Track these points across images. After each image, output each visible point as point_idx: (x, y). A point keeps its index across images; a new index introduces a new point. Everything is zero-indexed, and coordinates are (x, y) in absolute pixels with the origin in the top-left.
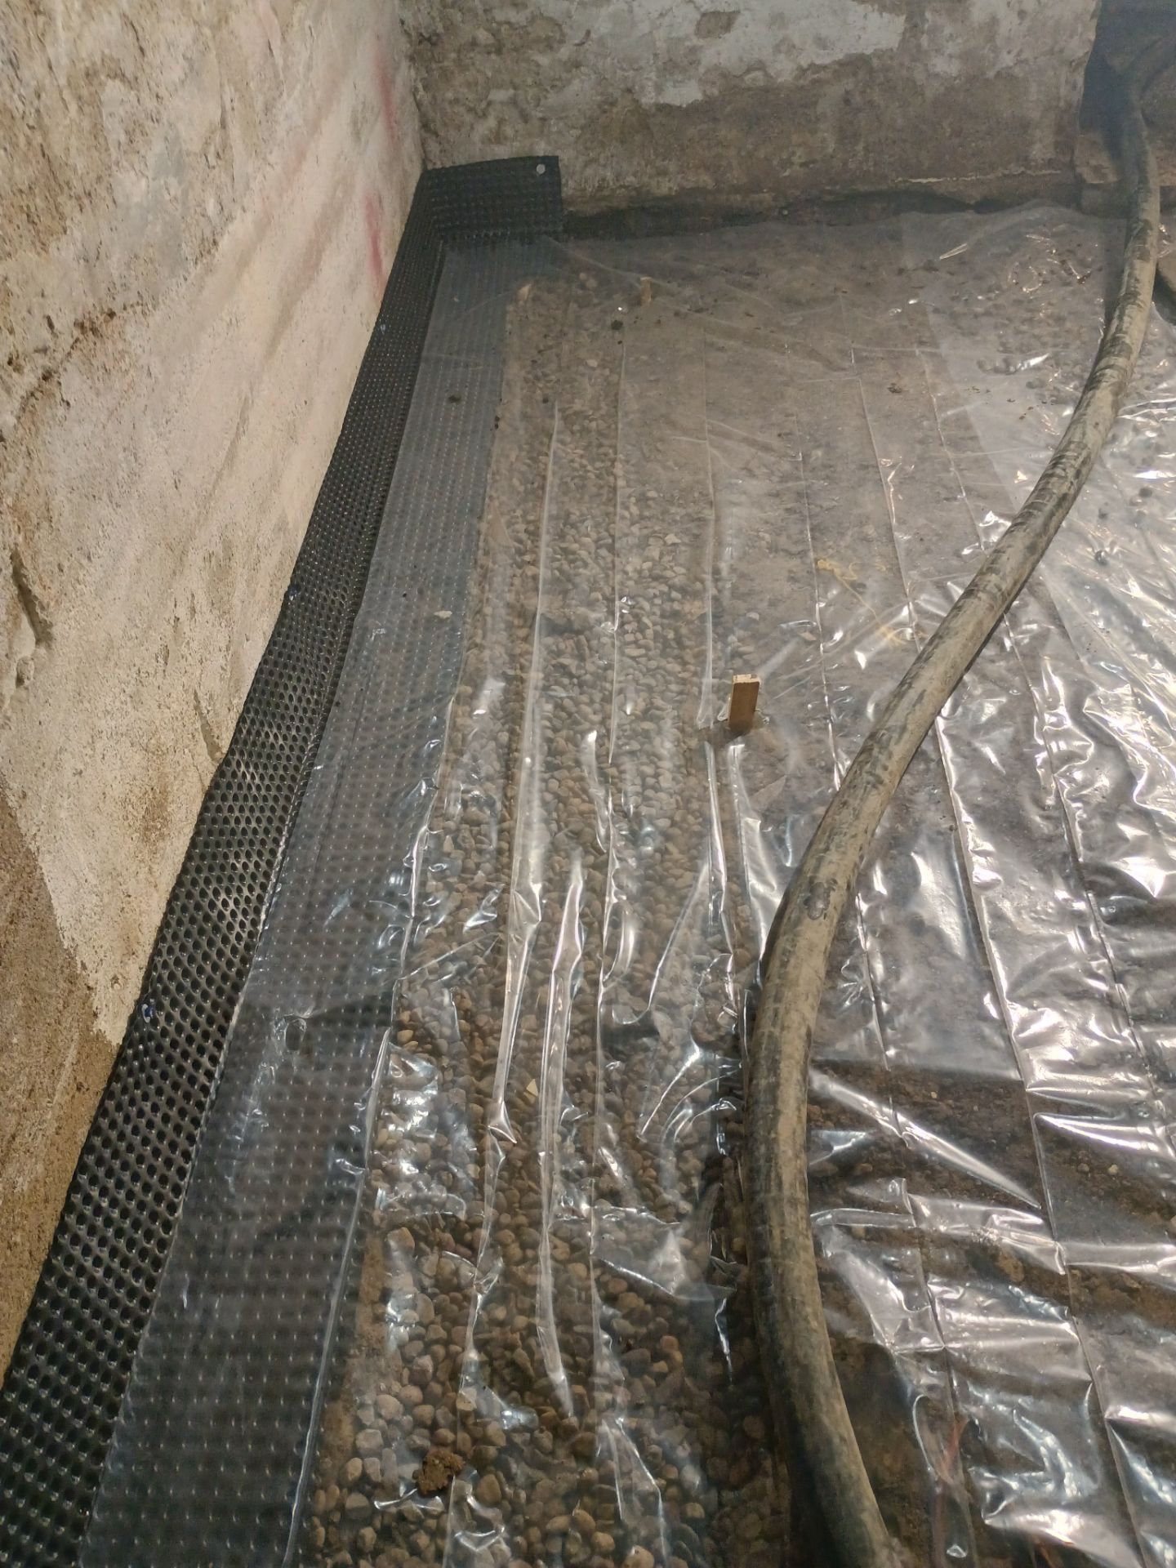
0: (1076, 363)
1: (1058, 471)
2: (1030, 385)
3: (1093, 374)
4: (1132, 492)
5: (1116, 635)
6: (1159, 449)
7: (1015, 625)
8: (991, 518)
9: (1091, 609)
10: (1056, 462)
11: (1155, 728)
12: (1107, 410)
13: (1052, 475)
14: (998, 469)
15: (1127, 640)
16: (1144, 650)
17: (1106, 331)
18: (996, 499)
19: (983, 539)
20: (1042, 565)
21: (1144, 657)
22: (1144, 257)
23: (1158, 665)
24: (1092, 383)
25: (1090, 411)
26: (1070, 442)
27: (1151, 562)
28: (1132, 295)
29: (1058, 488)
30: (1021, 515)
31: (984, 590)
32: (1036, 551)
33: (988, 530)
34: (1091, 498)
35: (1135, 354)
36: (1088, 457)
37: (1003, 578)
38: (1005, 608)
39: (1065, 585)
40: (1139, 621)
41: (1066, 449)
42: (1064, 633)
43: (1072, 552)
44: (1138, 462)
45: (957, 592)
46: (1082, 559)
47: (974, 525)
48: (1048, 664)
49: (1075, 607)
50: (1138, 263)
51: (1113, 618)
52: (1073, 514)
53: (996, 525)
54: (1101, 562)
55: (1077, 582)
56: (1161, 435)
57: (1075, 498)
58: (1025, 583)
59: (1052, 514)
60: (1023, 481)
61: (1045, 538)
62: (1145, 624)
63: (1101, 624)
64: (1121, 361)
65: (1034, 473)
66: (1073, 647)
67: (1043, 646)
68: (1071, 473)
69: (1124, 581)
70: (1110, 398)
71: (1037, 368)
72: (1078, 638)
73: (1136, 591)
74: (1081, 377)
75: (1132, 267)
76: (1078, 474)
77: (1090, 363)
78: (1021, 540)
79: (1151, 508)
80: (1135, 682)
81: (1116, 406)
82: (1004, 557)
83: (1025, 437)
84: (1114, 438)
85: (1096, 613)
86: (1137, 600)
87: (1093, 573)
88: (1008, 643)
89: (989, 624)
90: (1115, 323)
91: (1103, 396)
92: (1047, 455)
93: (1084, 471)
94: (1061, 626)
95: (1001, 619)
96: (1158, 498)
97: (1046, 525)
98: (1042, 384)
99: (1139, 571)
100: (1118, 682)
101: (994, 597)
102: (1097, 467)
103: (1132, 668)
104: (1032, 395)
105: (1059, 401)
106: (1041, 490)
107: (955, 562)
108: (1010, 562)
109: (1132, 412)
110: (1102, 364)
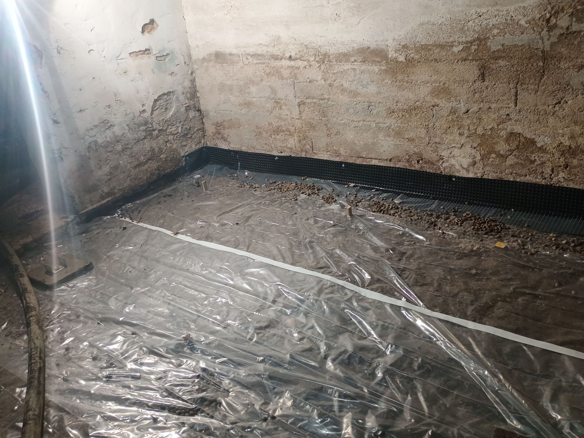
0: (19, 320)
1: (33, 361)
2: (6, 336)
3: (26, 321)
4: (63, 351)
5: (85, 402)
6: (64, 332)
7: (49, 423)
8: (18, 390)
9: (72, 398)
10: (30, 358)
11: (116, 423)
12: (38, 331)
13: (31, 364)
14: (11, 371)
15: (90, 400)
16: (97, 400)
17: (23, 304)
18: (17, 382)
19: (20, 399)
20: (47, 395)
21: (98, 402)
22: (22, 276)
23: (104, 402)
24: (28, 325)
25: (32, 335)
26: (31, 349)
27: (81, 370)
28: (25, 290)
29: (36, 367)
30: (28, 384)
31: (30, 420)
32: (41, 391)
33: (20, 395)
34: (51, 362)
35: (37, 307)
36: (41, 350)
37: (35, 410)
38: (42, 418)
39: (58, 396)
40: (90, 392)
41: (31, 352)
42: (68, 413)
43: (54, 383)
44: (59, 340)
45: (21, 425)
46: (59, 384)
47: (13, 397)
48: (68, 428)
49: (66, 402)
50: (21, 279)
51: (81, 396)
52: (47, 371)
53: (22, 391)
54: (65, 380)
55: (62, 392)
56: (62, 327)
57: (44, 365)
58: (44, 405)
59: (39, 377)
60: (24, 372)
61: (42, 387)
62: (92, 392)
63: (78, 401)
64: (34, 313)
65: (25, 364)
66: (73, 416)
67: (63, 422)
68: (37, 359)
69: (77, 382)
70: (37, 327)
71: (5, 329)
72: (73, 411)
73: (83, 382)
74: (23, 323)
75: (19, 281)
76: (40, 358)
77: (24, 317)
78: (33, 394)
79: (72, 353)
80: (100, 413)
81: (41, 328)
82: (31, 403)
83: (15, 354)
84: (47, 337)
85: (74, 398)
86: (85, 386)
87: (65, 386)
88: (51, 430)
89: (38, 430)
90: (24, 302)
91: (34, 327)
92: (26, 356)
93: (42, 355)
94: (65, 411)
95: (43, 424)
96: (72, 348)
97: (39, 382)
98: (11, 333)
99: (79, 375)
100: (95, 417)
101: (35, 419)
102: (46, 350)
103: (96, 409)
104: (9, 338)
105: (21, 335)
106: (31, 371)
107: (13, 414)
108: (33, 403)
109: (48, 326)
110: (28, 317)
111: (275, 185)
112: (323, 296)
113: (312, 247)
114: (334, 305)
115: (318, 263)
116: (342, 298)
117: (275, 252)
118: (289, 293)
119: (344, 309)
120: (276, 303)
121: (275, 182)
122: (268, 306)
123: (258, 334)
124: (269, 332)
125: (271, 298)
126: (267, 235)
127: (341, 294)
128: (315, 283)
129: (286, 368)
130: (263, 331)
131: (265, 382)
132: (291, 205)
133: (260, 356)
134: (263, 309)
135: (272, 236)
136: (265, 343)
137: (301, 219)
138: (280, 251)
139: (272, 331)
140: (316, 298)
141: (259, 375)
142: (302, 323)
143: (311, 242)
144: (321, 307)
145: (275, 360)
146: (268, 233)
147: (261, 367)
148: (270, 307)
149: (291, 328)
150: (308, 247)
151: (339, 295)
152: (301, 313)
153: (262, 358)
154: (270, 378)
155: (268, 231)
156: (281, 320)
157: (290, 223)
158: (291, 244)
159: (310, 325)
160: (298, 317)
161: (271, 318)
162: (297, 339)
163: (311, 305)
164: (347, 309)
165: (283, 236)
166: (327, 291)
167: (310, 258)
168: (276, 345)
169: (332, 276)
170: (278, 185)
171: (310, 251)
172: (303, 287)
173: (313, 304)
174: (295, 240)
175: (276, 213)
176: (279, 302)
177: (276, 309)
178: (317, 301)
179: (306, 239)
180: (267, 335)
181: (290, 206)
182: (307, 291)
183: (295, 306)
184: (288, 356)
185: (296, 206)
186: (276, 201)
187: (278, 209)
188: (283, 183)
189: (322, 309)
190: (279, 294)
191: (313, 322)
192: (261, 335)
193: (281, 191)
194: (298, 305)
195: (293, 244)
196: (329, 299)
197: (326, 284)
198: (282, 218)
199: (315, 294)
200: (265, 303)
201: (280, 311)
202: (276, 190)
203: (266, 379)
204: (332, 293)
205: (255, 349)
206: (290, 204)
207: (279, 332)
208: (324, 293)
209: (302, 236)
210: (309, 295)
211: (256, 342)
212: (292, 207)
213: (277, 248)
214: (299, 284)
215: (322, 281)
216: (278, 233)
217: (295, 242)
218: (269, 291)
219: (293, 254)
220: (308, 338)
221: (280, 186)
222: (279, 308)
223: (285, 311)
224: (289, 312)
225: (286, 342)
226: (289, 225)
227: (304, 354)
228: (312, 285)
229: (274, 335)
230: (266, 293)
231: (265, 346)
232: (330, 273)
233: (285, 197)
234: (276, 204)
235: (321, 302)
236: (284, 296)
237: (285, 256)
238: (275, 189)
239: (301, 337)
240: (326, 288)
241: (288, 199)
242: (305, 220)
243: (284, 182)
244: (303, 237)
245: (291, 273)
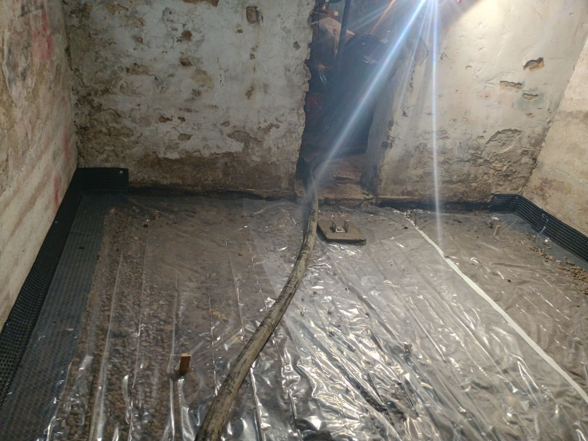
0: (295, 250)
1: (289, 285)
2: (281, 256)
3: (300, 254)
4: (311, 293)
5: (307, 340)
6: (319, 279)
7: (276, 336)
8: (269, 299)
9: (299, 330)
10: (289, 282)
11: (319, 371)
12: (303, 267)
13: (287, 287)
14: (271, 283)
15: (310, 341)
16: (315, 345)
17: (303, 241)
18: (271, 293)
19: (267, 306)
20: (285, 316)
21: (315, 347)
22: (314, 220)
23: (319, 350)
24: (299, 258)
25: (298, 267)
26: (293, 276)
27: (317, 315)
28: (310, 231)
29: (289, 291)
30: (278, 299)
31: (266, 324)
32: (282, 311)
33: (268, 303)
34: (299, 294)
35: (312, 249)
36: (298, 281)
37: (272, 320)
38: (273, 330)
39: (291, 322)
40: (313, 335)
41: (291, 278)
42: (291, 339)
43: (294, 312)
44: (313, 283)
45: (258, 324)
46: (296, 314)
47: (264, 302)
48: (286, 349)
49: (294, 330)
50: (312, 222)
51: (306, 334)
52: (294, 299)
53: (271, 302)
54: (302, 315)
55: (295, 321)
56: (319, 275)
57: (294, 294)
58: (279, 322)
59: (287, 299)
60: (279, 289)
61: (285, 307)
62: (315, 336)
63: (302, 336)
64: (307, 252)
65: (282, 285)
66: (294, 343)
67: (285, 343)
68: (293, 286)
69: (309, 322)
70: (304, 263)
71: (283, 251)
72: (295, 340)
73: (313, 325)
74: (296, 255)
75: (310, 223)
76: (295, 287)
77: (299, 250)
78: (278, 308)
79: (316, 298)
80: (312, 355)
81: (306, 265)
82: (273, 313)
83: (280, 273)
84: (306, 275)
85: (301, 332)
86: (312, 328)
87: (299, 318)
88: (274, 342)
89: (267, 336)
90: (306, 239)
91: (302, 262)
92: (286, 279)
93: (297, 286)
94: (290, 336)
95: (272, 334)
96: (319, 295)
97: (285, 303)
98: (285, 256)
99: (314, 319)
100: (307, 356)
101: (269, 327)
102: (301, 284)
103: (311, 350)
104: (282, 259)
105: (290, 262)
106: (284, 291)
107: (258, 314)
108: (274, 315)
109: (311, 267)
110: (302, 252)
111: (571, 267)
112: (559, 400)
113: (577, 349)
114: (568, 417)
115: (574, 367)
116: (582, 417)
117: (534, 328)
118: (525, 374)
119: (576, 427)
120: (506, 375)
121: (573, 265)
122: (496, 371)
123: (472, 388)
124: (484, 394)
125: (505, 366)
126: (534, 309)
127: (582, 413)
128: (559, 383)
129: (482, 436)
130: (478, 389)
131: (455, 433)
132: (578, 296)
133: (463, 408)
134: (490, 370)
135: (539, 312)
136: (475, 401)
137: (582, 315)
138: (539, 330)
139: (487, 395)
140: (552, 397)
141: (453, 423)
142: (522, 409)
143: (579, 343)
144: (552, 409)
145: (476, 422)
146: (536, 307)
147: (460, 417)
148: (498, 373)
149: (508, 405)
150: (573, 345)
151: (579, 411)
152: (526, 400)
153: (464, 411)
154: (462, 432)
155: (537, 305)
156: (503, 392)
157: (567, 312)
158: (555, 332)
159: (530, 417)
160: (522, 400)
161: (493, 383)
162: (508, 419)
163: (542, 399)
164: (580, 429)
165: (551, 319)
166: (568, 399)
167: (568, 357)
168: (484, 409)
169: (584, 389)
170: (575, 269)
171: (573, 350)
172: (544, 378)
173: (545, 400)
174: (563, 331)
175: (556, 294)
176: (511, 376)
177: (503, 380)
178: (551, 400)
179: (575, 336)
180: (481, 394)
181: (576, 296)
182: (546, 385)
183: (525, 389)
184: (491, 428)
185: (583, 300)
186: (564, 283)
187: (561, 292)
188: (581, 270)
189: (552, 412)
190: (515, 369)
191: (534, 415)
192: (475, 391)
193: (575, 276)
194: (528, 391)
195: (558, 333)
196: (565, 407)
197: (571, 392)
198: (560, 302)
199: (553, 393)
200: (495, 367)
201: (507, 384)
202: (569, 273)
203: (457, 431)
204: (573, 404)
205: (461, 398)
206: (578, 294)
207: (495, 402)
208: (563, 399)
209: (571, 331)
210: (545, 390)
211: (467, 394)
212: (577, 298)
213: (538, 327)
214: (542, 373)
215: (568, 386)
216: (547, 314)
217: (560, 332)
218: (505, 359)
219: (551, 342)
220: (521, 427)
221: (576, 271)
222: (507, 381)
223: (511, 387)
224: (515, 390)
225: (496, 414)
226: (564, 313)
227: (508, 438)
228: (555, 383)
229: (488, 400)
230: (502, 359)
231: (473, 403)
232: (582, 384)
233: (577, 284)
234: (561, 286)
235: (555, 404)
236: (518, 373)
237: (542, 338)
238: (569, 271)
239: (514, 420)
240: (569, 396)
241: (578, 288)
242: (585, 319)
243: (584, 270)
244: (573, 333)
245: (538, 358)
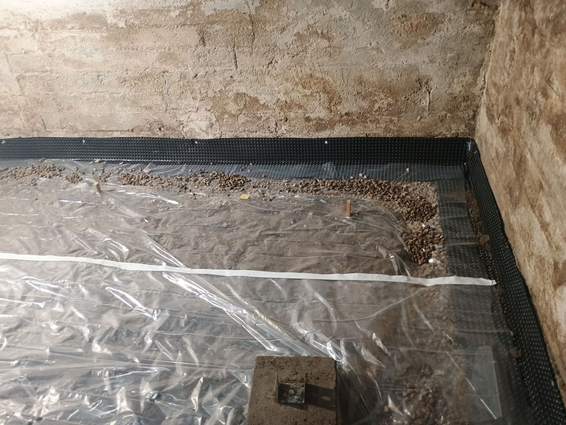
111: (7, 172)
112: (79, 280)
113: (61, 232)
114: (93, 286)
115: (70, 247)
116: (101, 277)
117: (17, 244)
118: (40, 285)
119: (105, 287)
120: (26, 300)
121: (7, 169)
122: (16, 305)
123: (8, 337)
124: (22, 331)
125: (19, 295)
126: (4, 229)
127: (100, 273)
128: (69, 268)
129: (47, 364)
130: (14, 333)
131: (24, 385)
132: (30, 191)
133: (13, 360)
134: (11, 309)
135: (11, 228)
136: (19, 345)
137: (44, 204)
138: (22, 242)
139: (25, 330)
140: (72, 283)
141: (15, 381)
142: (59, 313)
143: (58, 227)
144: (79, 291)
145: (33, 359)
146: (5, 226)
147: (17, 371)
148: (19, 305)
149: (47, 321)
150: (57, 232)
151: (97, 275)
152: (56, 303)
153: (16, 362)
154: (30, 379)
155: (5, 224)
156: (35, 316)
157: (32, 210)
158: (36, 233)
159: (69, 312)
160: (54, 307)
161: (21, 316)
162: (56, 331)
163: (67, 292)
164: (107, 286)
165: (25, 226)
166: (83, 273)
167: (59, 244)
168: (32, 343)
169: (88, 257)
170: (11, 171)
171: (59, 236)
172: (56, 275)
173: (69, 290)
174: (40, 227)
175: (12, 202)
176: (30, 297)
177: (27, 306)
178: (73, 286)
179: (52, 224)
180: (19, 335)
181: (28, 192)
182: (60, 279)
183: (49, 297)
184: (48, 351)
185: (36, 191)
186: (11, 189)
187: (15, 198)
188: (16, 168)
189: (81, 293)
190: (29, 289)
191: (73, 309)
192: (12, 337)
193: (15, 178)
194: (52, 295)
195: (38, 232)
196: (86, 281)
197: (81, 267)
198: (20, 206)
199: (70, 280)
200: (12, 303)
201: (33, 306)
202: (9, 177)
203: (25, 382)
204: (90, 274)
205: (7, 355)
206: (29, 190)
207: (34, 329)
208: (80, 276)
209: (47, 222)
210: (64, 282)
211: (8, 346)
212: (31, 193)
213: (19, 240)
214: (51, 273)
215: (76, 264)
216: (18, 224)
217: (39, 230)
218: (16, 289)
219: (39, 243)
220: (69, 326)
221: (13, 172)
222: (30, 304)
223: (38, 305)
224: (42, 305)
225: (44, 337)
226: (30, 213)
227: (66, 344)
228: (66, 271)
229: (29, 333)
230: (12, 291)
231: (19, 348)
232: (84, 255)
233: (22, 183)
234: (11, 193)
235: (78, 286)
236: (34, 290)
237: (30, 247)
238: (7, 176)
239: (60, 327)
240: (83, 271)
241: (26, 185)
242: (49, 205)
243: (18, 167)
244: (49, 222)
245: (39, 264)
